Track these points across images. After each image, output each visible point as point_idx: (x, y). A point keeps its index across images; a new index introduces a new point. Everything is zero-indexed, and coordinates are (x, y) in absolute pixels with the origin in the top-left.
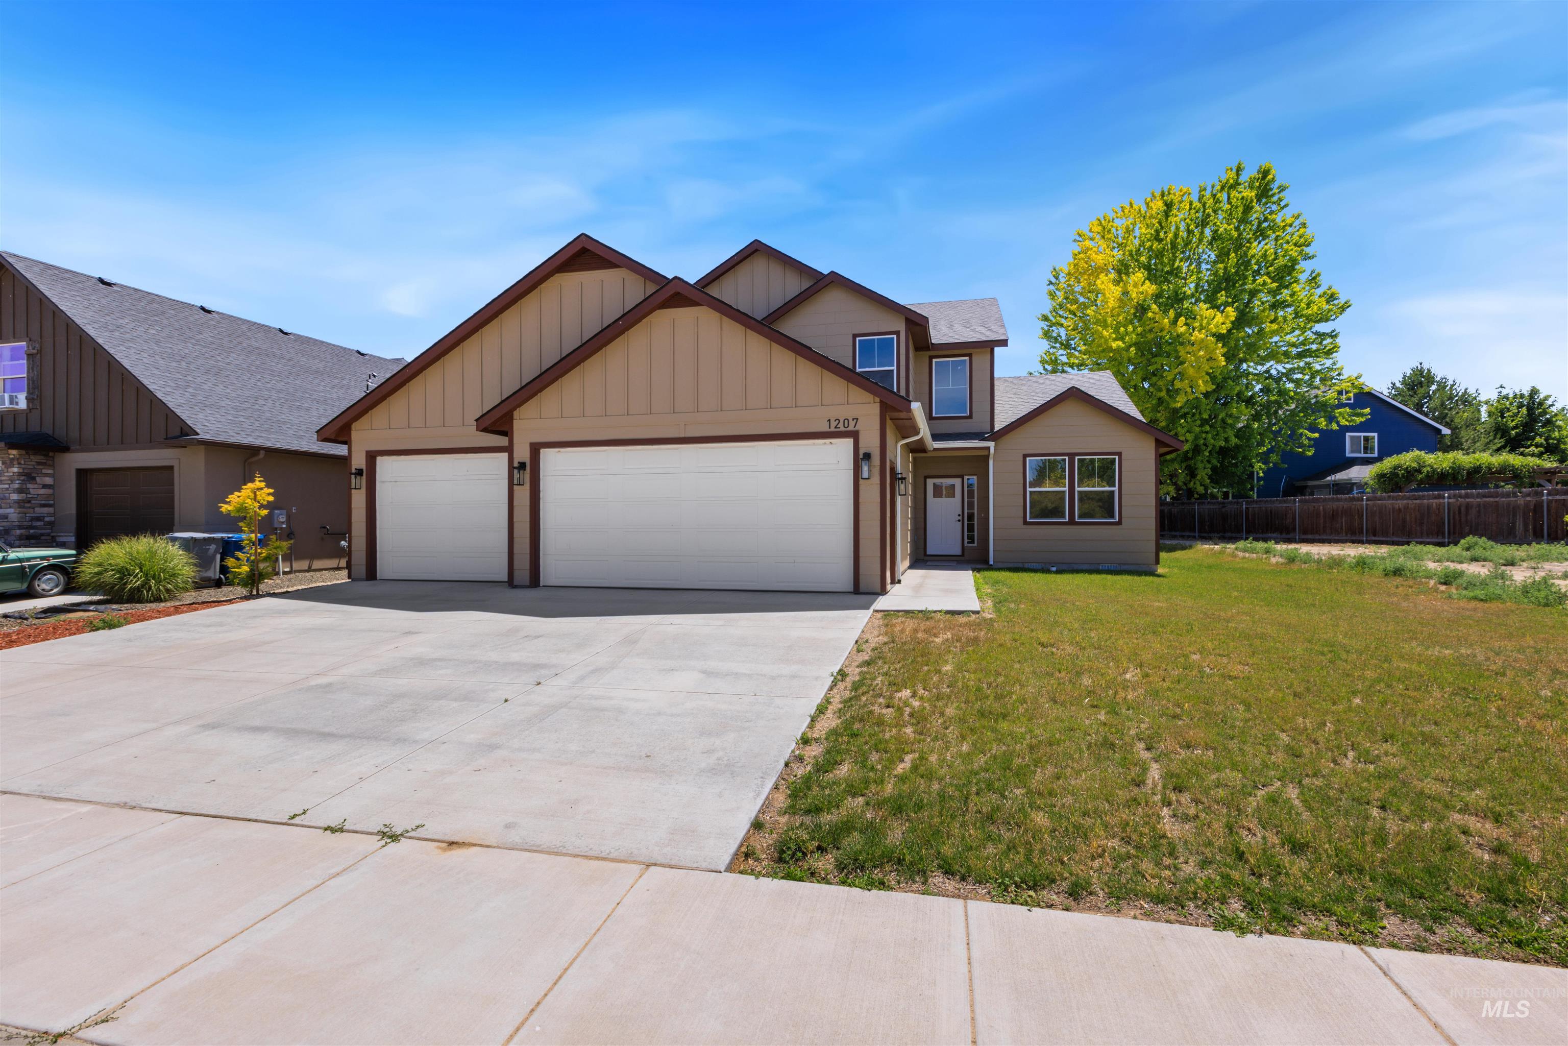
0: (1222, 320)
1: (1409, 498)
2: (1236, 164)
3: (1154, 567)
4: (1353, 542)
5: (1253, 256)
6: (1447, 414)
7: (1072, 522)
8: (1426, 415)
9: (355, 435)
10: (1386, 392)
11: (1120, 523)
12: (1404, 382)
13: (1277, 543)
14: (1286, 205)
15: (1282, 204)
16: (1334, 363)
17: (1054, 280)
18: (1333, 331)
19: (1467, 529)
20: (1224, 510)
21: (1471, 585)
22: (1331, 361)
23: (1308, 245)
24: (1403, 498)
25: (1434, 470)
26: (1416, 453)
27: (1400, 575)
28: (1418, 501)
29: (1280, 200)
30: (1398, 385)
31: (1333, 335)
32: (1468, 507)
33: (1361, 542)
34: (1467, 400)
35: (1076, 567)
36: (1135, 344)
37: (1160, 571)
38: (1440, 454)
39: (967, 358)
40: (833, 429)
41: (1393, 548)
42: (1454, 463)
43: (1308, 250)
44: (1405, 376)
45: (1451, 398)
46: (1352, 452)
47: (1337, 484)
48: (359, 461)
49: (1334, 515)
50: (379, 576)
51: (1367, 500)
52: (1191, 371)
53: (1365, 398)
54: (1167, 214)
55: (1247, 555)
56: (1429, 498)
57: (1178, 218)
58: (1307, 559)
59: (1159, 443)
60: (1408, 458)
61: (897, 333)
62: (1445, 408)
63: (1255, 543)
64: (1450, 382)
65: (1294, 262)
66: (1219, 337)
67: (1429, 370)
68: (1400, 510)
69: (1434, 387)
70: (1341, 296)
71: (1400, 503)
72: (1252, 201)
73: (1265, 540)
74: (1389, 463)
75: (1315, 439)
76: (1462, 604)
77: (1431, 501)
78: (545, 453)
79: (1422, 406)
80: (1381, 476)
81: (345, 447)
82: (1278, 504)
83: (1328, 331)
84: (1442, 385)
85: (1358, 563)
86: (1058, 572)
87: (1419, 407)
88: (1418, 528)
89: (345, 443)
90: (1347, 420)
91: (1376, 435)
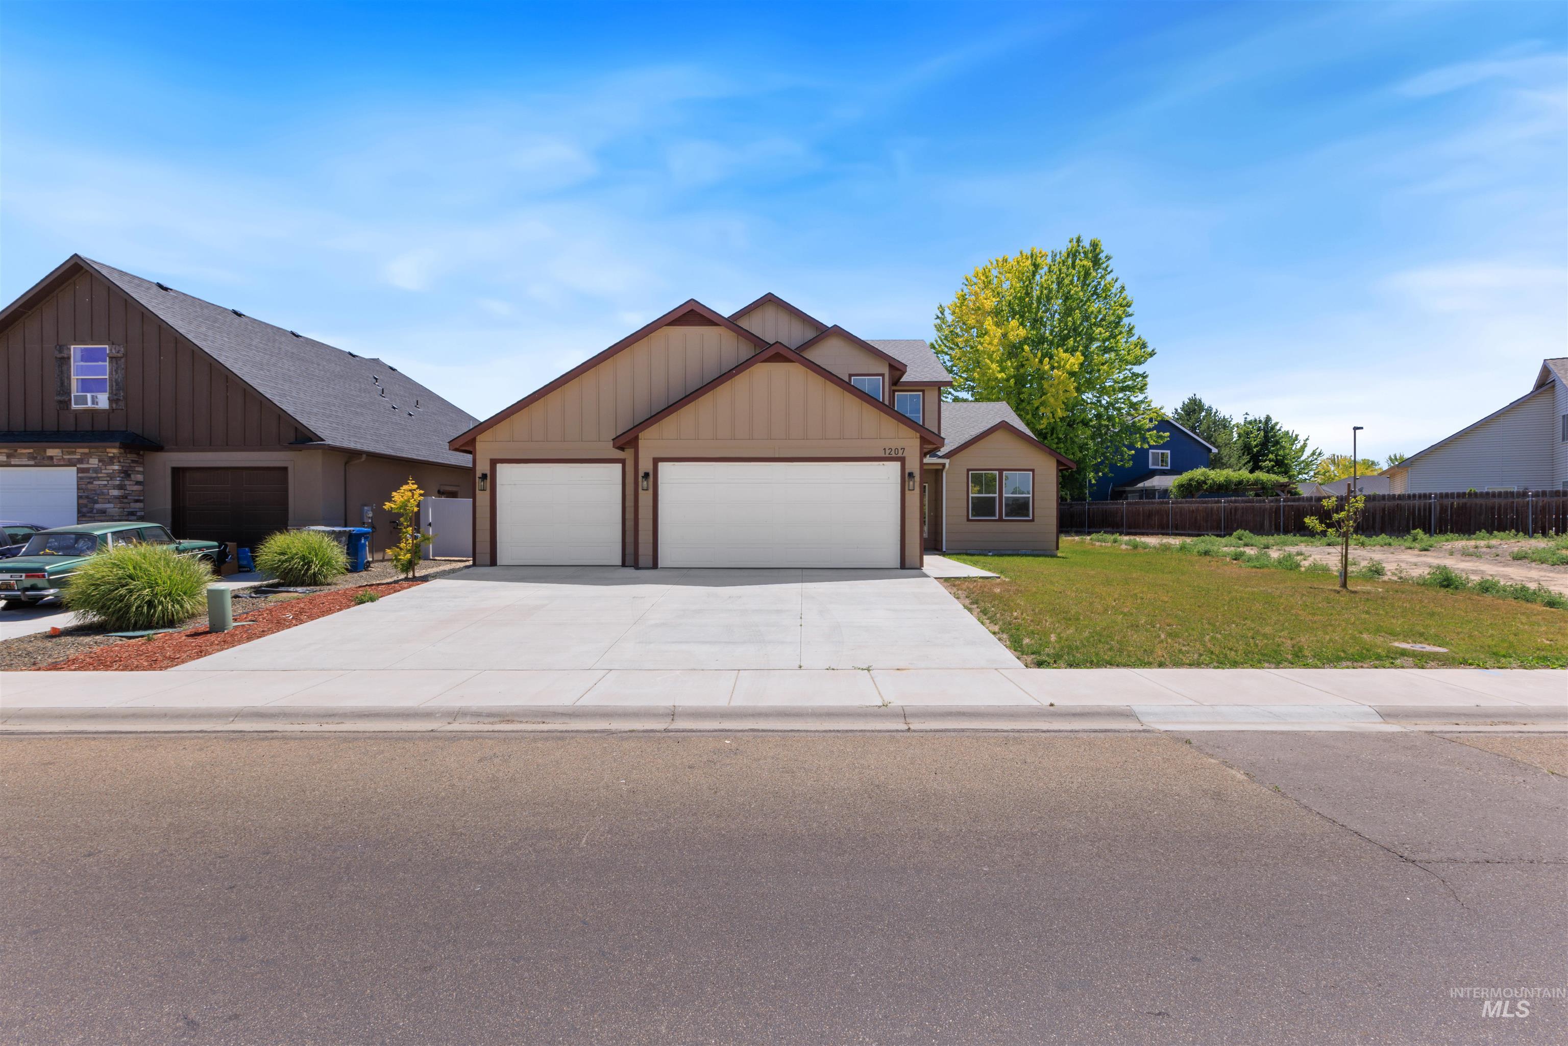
0: (1074, 361)
1: (1199, 503)
2: (1077, 236)
3: (1055, 552)
4: (1163, 534)
5: (1092, 312)
6: (1212, 435)
7: (1000, 520)
8: (1198, 435)
9: (479, 446)
10: (1171, 415)
11: (1033, 520)
12: (1183, 409)
13: (1120, 535)
14: (1112, 271)
15: (1109, 270)
16: (1146, 398)
17: (940, 315)
18: (1144, 373)
19: (1235, 525)
20: (1071, 509)
21: (1250, 559)
22: (1143, 396)
23: (1129, 306)
24: (1196, 502)
25: (1214, 482)
26: (1204, 469)
27: (1209, 555)
28: (1205, 505)
29: (1107, 267)
30: (1179, 411)
31: (1144, 376)
32: (1236, 509)
33: (1167, 534)
34: (1224, 424)
35: (1003, 552)
36: (1014, 376)
37: (1059, 555)
38: (1218, 470)
39: (921, 393)
40: (887, 455)
41: (1195, 538)
42: (1226, 478)
43: (1130, 310)
44: (1184, 404)
45: (1214, 423)
46: (1153, 464)
47: (1146, 490)
48: (483, 467)
49: (1150, 515)
50: (498, 563)
51: (1172, 503)
52: (1052, 400)
53: (1164, 424)
54: (1034, 274)
55: (1104, 544)
56: (1212, 502)
57: (1042, 277)
58: (1145, 546)
59: (1059, 463)
60: (1198, 473)
61: (883, 375)
62: (1211, 431)
63: (1105, 535)
64: (1214, 411)
65: (1120, 318)
66: (1072, 374)
67: (1200, 400)
68: (1193, 511)
69: (1203, 414)
70: (1148, 345)
71: (1194, 506)
72: (1090, 269)
73: (1113, 533)
74: (1186, 476)
75: (1132, 455)
76: (1248, 570)
77: (1213, 505)
78: (662, 466)
79: (1196, 428)
80: (1181, 486)
81: (470, 457)
82: (1110, 505)
83: (1141, 372)
84: (1209, 410)
85: (1181, 549)
86: (994, 555)
87: (1193, 429)
88: (1205, 524)
89: (470, 452)
90: (1154, 441)
91: (1169, 452)
